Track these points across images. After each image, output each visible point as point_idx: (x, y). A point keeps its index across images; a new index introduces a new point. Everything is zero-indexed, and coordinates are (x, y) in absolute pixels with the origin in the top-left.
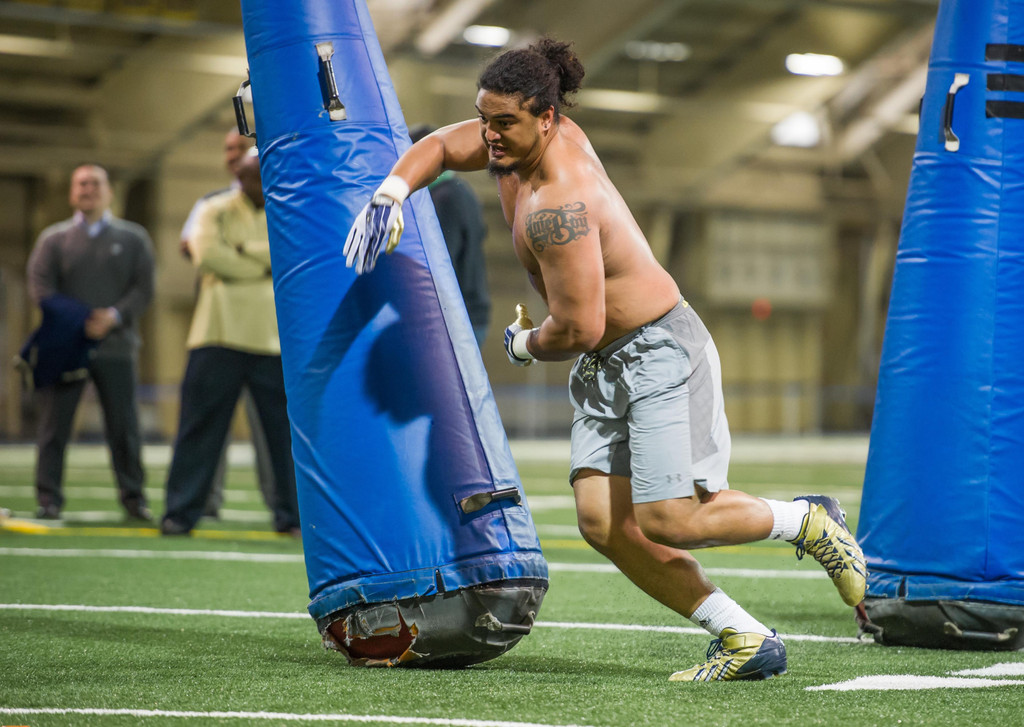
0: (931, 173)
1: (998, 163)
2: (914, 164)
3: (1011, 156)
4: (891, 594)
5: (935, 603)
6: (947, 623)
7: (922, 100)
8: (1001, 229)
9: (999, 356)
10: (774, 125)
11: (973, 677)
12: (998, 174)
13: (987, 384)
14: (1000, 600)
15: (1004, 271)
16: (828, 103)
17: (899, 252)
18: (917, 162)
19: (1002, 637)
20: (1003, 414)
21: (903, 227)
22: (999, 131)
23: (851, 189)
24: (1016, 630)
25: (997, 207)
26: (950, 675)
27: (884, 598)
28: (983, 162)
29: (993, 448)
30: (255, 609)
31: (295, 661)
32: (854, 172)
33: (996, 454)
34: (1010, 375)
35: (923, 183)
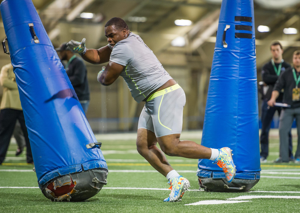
0: (220, 54)
1: (239, 51)
2: (215, 51)
3: (242, 49)
4: (209, 177)
5: (221, 179)
6: (225, 185)
7: (217, 32)
8: (240, 70)
9: (239, 107)
10: (172, 40)
11: (233, 200)
12: (239, 54)
13: (236, 115)
14: (240, 178)
15: (241, 83)
16: (187, 33)
17: (211, 77)
18: (216, 50)
19: (241, 188)
20: (240, 124)
21: (212, 69)
22: (239, 42)
23: (195, 59)
24: (245, 186)
25: (238, 64)
26: (226, 200)
27: (207, 178)
28: (234, 51)
29: (238, 134)
30: (21, 186)
31: (34, 201)
32: (195, 54)
33: (238, 136)
34: (242, 113)
35: (217, 57)
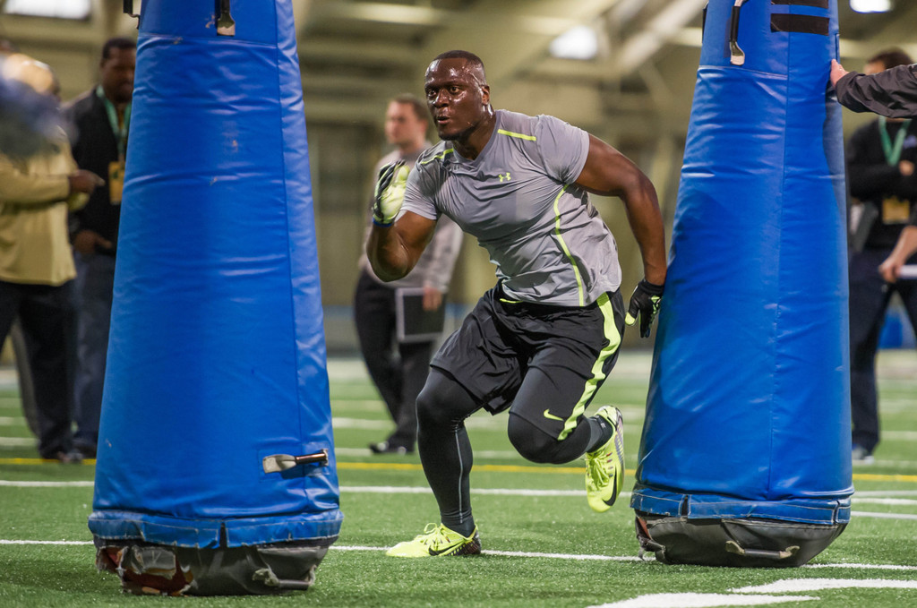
0: (715, 87)
1: (784, 78)
2: (699, 76)
3: (796, 71)
4: (674, 512)
5: (718, 521)
6: (729, 542)
7: (705, 11)
8: (788, 145)
9: (786, 273)
10: (555, 37)
11: (754, 594)
12: (784, 88)
13: (772, 301)
14: (782, 518)
15: (790, 187)
16: (606, 14)
17: (684, 166)
18: (702, 75)
19: (784, 555)
20: (787, 333)
21: (689, 140)
22: (785, 45)
23: (630, 102)
24: (798, 547)
25: (783, 122)
26: (732, 593)
27: (666, 516)
28: (770, 76)
29: (779, 367)
30: (19, 537)
31: (62, 590)
32: (633, 85)
33: (780, 372)
34: (795, 293)
35: (708, 97)
